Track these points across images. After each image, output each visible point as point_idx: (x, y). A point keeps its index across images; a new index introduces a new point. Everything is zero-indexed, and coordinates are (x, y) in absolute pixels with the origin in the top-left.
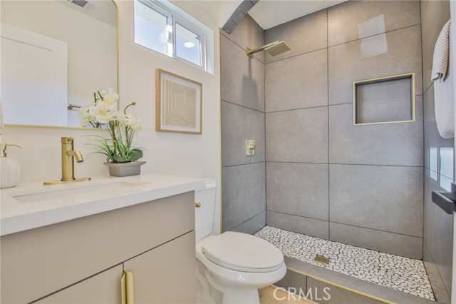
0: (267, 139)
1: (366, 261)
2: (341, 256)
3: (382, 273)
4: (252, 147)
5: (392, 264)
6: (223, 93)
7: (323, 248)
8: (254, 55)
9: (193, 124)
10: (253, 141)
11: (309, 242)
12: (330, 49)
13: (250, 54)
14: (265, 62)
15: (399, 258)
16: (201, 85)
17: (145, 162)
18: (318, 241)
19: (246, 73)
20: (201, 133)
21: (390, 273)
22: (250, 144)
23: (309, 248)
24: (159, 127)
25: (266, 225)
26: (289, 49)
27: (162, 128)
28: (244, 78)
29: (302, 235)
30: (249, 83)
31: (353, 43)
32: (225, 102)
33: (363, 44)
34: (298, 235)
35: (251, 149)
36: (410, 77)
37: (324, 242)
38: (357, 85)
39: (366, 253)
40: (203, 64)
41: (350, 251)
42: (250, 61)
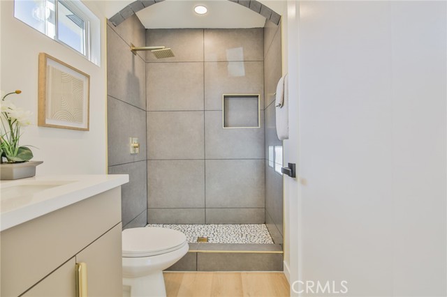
0: (149, 138)
1: (233, 233)
2: (216, 233)
3: (244, 237)
4: (137, 145)
5: (249, 231)
6: (110, 88)
7: (202, 231)
8: (137, 52)
9: (81, 120)
10: (137, 139)
11: (189, 229)
12: (206, 64)
13: (134, 51)
14: (146, 61)
15: (253, 225)
16: (88, 77)
17: (42, 162)
18: (197, 227)
19: (130, 69)
20: (88, 130)
21: (248, 237)
22: (133, 142)
23: (191, 233)
24: (44, 121)
25: (147, 224)
26: (173, 56)
27: (48, 122)
28: (129, 74)
29: (182, 226)
30: (132, 79)
31: (223, 63)
32: (111, 97)
33: (230, 66)
34: (179, 226)
35: (135, 147)
36: (257, 96)
37: (202, 226)
38: (225, 97)
39: (232, 227)
40: (87, 52)
41: (221, 228)
42: (133, 57)
